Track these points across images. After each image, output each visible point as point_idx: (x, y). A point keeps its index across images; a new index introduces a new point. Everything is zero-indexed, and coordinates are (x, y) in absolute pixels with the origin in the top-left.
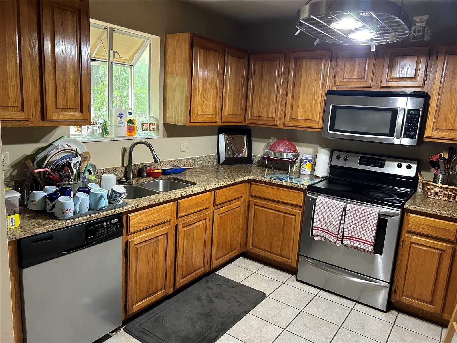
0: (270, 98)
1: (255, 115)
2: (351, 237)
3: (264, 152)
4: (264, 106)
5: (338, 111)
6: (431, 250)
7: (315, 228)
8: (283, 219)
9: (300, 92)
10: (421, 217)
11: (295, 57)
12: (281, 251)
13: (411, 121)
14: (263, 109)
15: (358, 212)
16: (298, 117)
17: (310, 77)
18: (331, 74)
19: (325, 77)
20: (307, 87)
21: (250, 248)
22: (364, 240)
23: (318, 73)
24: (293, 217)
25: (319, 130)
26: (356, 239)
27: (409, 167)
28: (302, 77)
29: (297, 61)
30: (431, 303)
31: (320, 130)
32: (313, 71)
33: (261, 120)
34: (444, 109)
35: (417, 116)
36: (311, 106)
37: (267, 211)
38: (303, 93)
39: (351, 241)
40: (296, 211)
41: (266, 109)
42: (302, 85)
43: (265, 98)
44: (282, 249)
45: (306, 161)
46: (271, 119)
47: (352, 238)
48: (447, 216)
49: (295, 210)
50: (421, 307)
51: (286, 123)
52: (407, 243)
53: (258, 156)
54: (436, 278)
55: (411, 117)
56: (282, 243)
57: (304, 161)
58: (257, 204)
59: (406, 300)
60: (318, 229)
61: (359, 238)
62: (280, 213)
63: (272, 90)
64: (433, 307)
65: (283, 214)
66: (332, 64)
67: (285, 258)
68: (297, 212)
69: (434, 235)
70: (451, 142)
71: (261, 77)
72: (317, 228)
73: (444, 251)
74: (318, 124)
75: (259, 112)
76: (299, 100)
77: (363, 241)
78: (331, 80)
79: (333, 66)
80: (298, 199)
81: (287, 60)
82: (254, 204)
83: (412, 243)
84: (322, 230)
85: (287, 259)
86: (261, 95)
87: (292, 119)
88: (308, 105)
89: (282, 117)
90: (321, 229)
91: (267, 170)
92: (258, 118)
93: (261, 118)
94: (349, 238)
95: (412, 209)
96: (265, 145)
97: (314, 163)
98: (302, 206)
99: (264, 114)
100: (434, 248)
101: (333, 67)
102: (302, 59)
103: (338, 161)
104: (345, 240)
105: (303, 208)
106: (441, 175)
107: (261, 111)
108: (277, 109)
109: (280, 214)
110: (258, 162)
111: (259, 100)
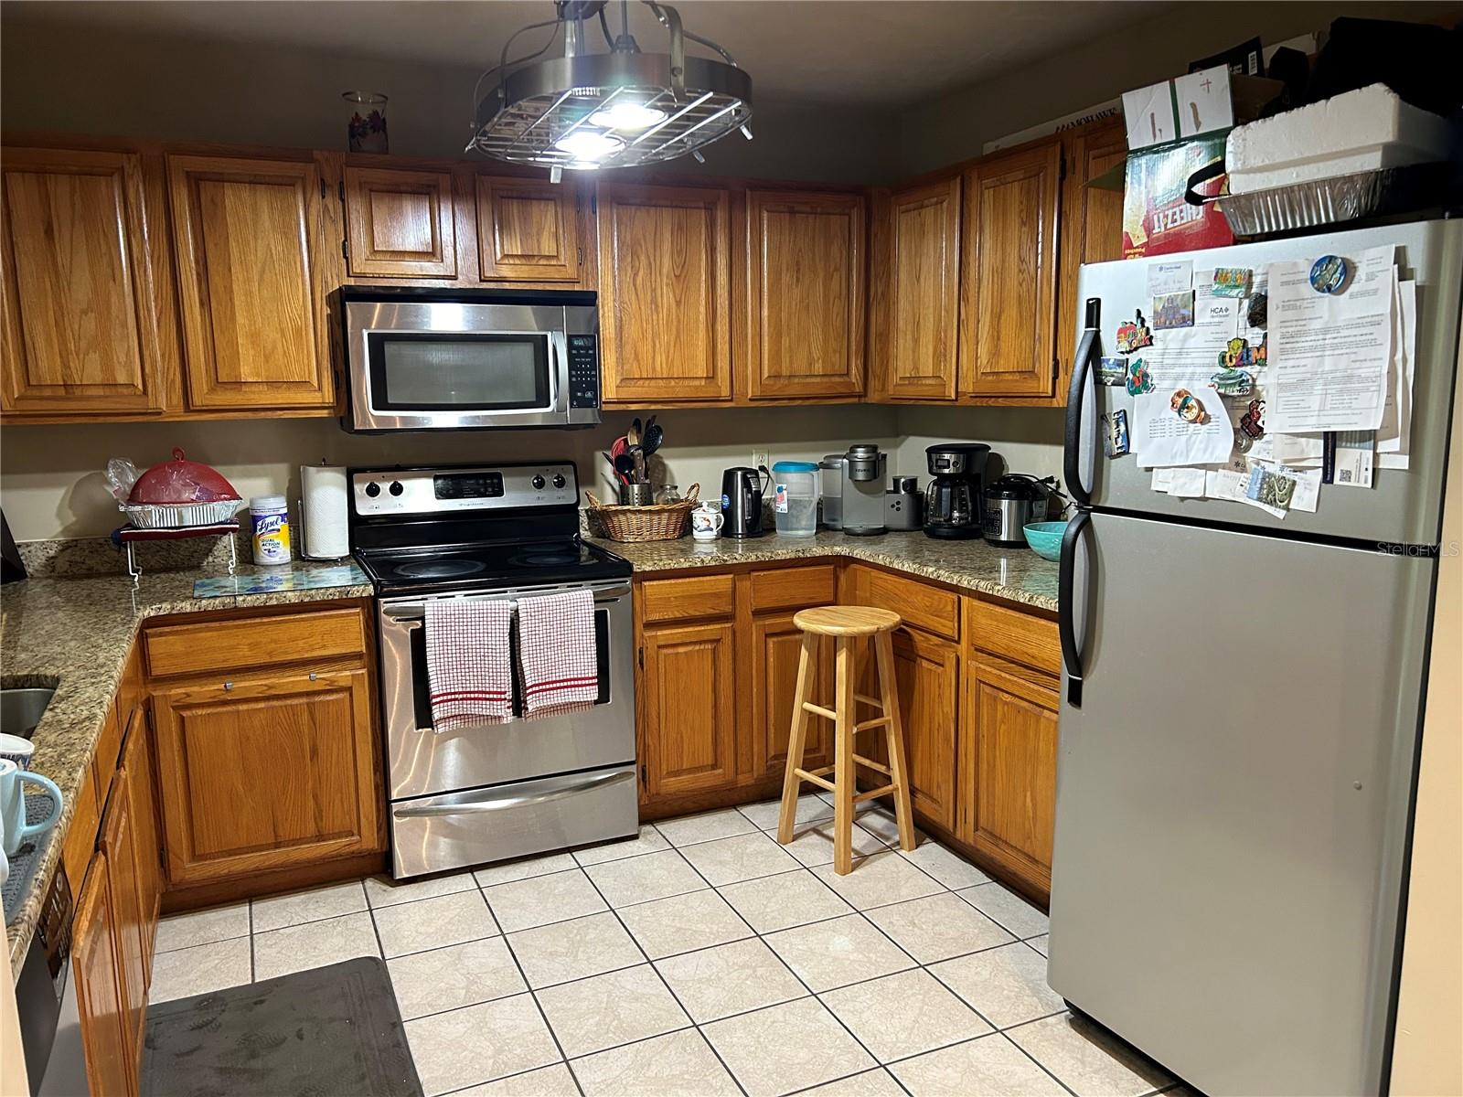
0: (109, 313)
1: (49, 382)
2: (542, 684)
3: (62, 524)
4: (83, 344)
5: (390, 349)
6: (697, 647)
7: (438, 700)
8: (306, 716)
9: (232, 291)
10: (666, 582)
11: (187, 172)
12: (316, 823)
13: (581, 363)
14: (81, 356)
15: (547, 612)
16: (243, 376)
17: (260, 241)
18: (331, 238)
19: (312, 242)
20: (256, 277)
21: (189, 871)
22: (574, 679)
23: (289, 232)
24: (340, 696)
25: (324, 413)
26: (555, 685)
27: (561, 484)
28: (233, 244)
29: (198, 186)
30: (714, 766)
31: (326, 411)
32: (267, 224)
33: (81, 398)
34: (632, 331)
35: (591, 352)
36: (283, 335)
37: (238, 711)
38: (246, 295)
39: (544, 693)
40: (348, 673)
41: (94, 357)
42: (236, 270)
43: (84, 312)
44: (319, 816)
45: (274, 518)
46: (125, 391)
47: (545, 687)
49: (344, 675)
50: (700, 784)
51: (198, 399)
52: (650, 651)
53: (43, 543)
54: (715, 706)
55: (579, 355)
56: (315, 797)
57: (268, 520)
58: (189, 700)
59: (672, 785)
60: (445, 698)
61: (561, 678)
62: (289, 702)
63: (111, 283)
64: (721, 771)
65: (304, 700)
66: (326, 205)
67: (333, 839)
68: (352, 675)
69: (698, 614)
70: (653, 407)
71: (46, 232)
72: (441, 698)
73: (718, 641)
74: (319, 394)
75: (66, 365)
76: (233, 318)
77: (573, 683)
78: (332, 255)
79: (332, 211)
80: (348, 632)
81: (159, 179)
82: (173, 707)
83: (659, 647)
84: (457, 696)
85: (340, 838)
86: (58, 303)
87: (217, 384)
88: (271, 335)
89: (173, 381)
90: (453, 697)
91: (136, 579)
92: (62, 392)
93: (78, 392)
94: (537, 689)
95: (650, 569)
96: (65, 494)
98: (364, 651)
99: (90, 370)
100: (700, 643)
101: (332, 215)
102: (220, 179)
103: (375, 501)
104: (531, 696)
105: (366, 658)
106: (636, 487)
107: (71, 364)
108: (146, 353)
109: (291, 705)
110: (45, 566)
111: (52, 321)
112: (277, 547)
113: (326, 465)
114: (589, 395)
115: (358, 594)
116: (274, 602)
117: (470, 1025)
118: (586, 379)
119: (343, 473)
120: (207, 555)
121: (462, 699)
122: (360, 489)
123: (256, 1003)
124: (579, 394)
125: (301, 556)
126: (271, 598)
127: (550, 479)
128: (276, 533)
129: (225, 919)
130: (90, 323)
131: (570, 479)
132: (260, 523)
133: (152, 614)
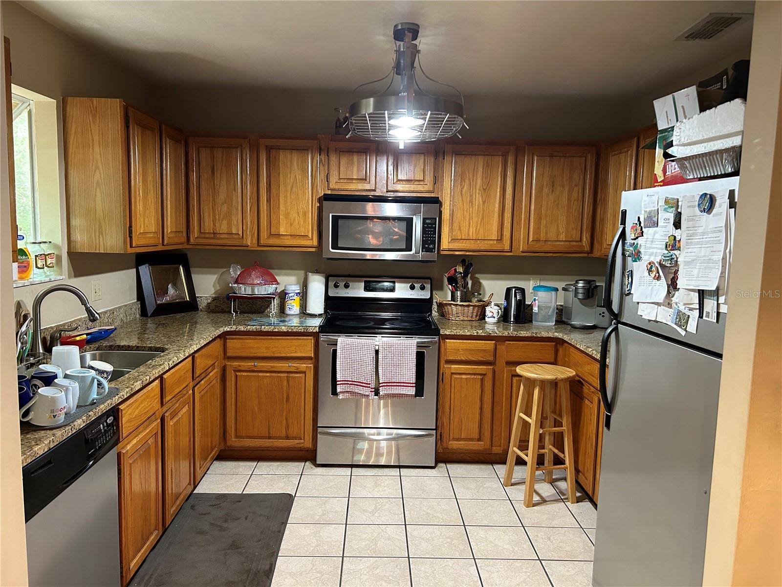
0: (232, 204)
1: (207, 232)
2: (388, 383)
3: (215, 290)
4: (221, 217)
5: (340, 222)
6: (473, 377)
7: (340, 383)
8: (285, 383)
9: (279, 196)
10: (458, 341)
11: (267, 146)
12: (286, 431)
13: (428, 231)
14: (220, 221)
15: (393, 349)
16: (281, 232)
17: (292, 174)
18: (322, 173)
19: (314, 175)
20: (289, 190)
21: (234, 442)
22: (404, 383)
23: (304, 170)
24: (301, 375)
25: (313, 250)
26: (394, 384)
27: (423, 288)
28: (281, 175)
29: (270, 152)
30: (479, 440)
31: (314, 249)
32: (296, 167)
33: (218, 239)
34: (458, 216)
35: (434, 226)
36: (298, 215)
37: (258, 376)
38: (285, 197)
39: (389, 387)
40: (305, 365)
41: (225, 222)
42: (282, 186)
43: (223, 204)
44: (287, 428)
45: (293, 294)
46: (236, 236)
47: (389, 384)
48: (484, 334)
49: (303, 366)
50: (471, 448)
51: (262, 242)
52: (447, 375)
53: (206, 297)
54: (481, 408)
55: (428, 227)
56: (286, 419)
57: (290, 295)
58: (240, 368)
59: (455, 445)
60: (343, 382)
61: (398, 381)
62: (279, 375)
63: (234, 192)
64: (482, 443)
65: (286, 375)
66: (321, 159)
67: (293, 440)
68: (307, 367)
69: (474, 359)
70: (467, 254)
71: (212, 171)
72: (342, 382)
73: (484, 375)
74: (311, 241)
75: (214, 225)
76: (279, 208)
77: (403, 384)
78: (322, 180)
79: (323, 161)
80: (306, 348)
81: (255, 149)
82: (234, 370)
83: (452, 373)
84: (348, 382)
85: (296, 440)
86: (214, 199)
87: (271, 235)
88: (293, 215)
89: (254, 233)
90: (347, 382)
91: (234, 315)
92: (212, 236)
93: (218, 236)
94: (385, 384)
95: (449, 333)
96: (217, 278)
97: (304, 296)
98: (313, 356)
99: (223, 228)
100: (475, 374)
101: (323, 162)
102: (278, 148)
103: (337, 290)
104: (382, 388)
105: (314, 359)
106: (459, 292)
107: (217, 225)
108: (244, 221)
109: (280, 376)
110: (206, 306)
111: (211, 207)
112: (293, 307)
113: (317, 273)
114: (431, 246)
115: (312, 331)
116: (276, 330)
117: (312, 531)
118: (431, 239)
119: (323, 277)
120: (267, 308)
121: (351, 384)
122: (331, 284)
123: (238, 501)
124: (426, 246)
125: (304, 313)
126: (275, 328)
127: (417, 286)
128: (293, 301)
129: (245, 466)
130: (225, 209)
131: (428, 286)
132: (287, 296)
133: (228, 330)
